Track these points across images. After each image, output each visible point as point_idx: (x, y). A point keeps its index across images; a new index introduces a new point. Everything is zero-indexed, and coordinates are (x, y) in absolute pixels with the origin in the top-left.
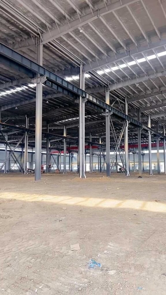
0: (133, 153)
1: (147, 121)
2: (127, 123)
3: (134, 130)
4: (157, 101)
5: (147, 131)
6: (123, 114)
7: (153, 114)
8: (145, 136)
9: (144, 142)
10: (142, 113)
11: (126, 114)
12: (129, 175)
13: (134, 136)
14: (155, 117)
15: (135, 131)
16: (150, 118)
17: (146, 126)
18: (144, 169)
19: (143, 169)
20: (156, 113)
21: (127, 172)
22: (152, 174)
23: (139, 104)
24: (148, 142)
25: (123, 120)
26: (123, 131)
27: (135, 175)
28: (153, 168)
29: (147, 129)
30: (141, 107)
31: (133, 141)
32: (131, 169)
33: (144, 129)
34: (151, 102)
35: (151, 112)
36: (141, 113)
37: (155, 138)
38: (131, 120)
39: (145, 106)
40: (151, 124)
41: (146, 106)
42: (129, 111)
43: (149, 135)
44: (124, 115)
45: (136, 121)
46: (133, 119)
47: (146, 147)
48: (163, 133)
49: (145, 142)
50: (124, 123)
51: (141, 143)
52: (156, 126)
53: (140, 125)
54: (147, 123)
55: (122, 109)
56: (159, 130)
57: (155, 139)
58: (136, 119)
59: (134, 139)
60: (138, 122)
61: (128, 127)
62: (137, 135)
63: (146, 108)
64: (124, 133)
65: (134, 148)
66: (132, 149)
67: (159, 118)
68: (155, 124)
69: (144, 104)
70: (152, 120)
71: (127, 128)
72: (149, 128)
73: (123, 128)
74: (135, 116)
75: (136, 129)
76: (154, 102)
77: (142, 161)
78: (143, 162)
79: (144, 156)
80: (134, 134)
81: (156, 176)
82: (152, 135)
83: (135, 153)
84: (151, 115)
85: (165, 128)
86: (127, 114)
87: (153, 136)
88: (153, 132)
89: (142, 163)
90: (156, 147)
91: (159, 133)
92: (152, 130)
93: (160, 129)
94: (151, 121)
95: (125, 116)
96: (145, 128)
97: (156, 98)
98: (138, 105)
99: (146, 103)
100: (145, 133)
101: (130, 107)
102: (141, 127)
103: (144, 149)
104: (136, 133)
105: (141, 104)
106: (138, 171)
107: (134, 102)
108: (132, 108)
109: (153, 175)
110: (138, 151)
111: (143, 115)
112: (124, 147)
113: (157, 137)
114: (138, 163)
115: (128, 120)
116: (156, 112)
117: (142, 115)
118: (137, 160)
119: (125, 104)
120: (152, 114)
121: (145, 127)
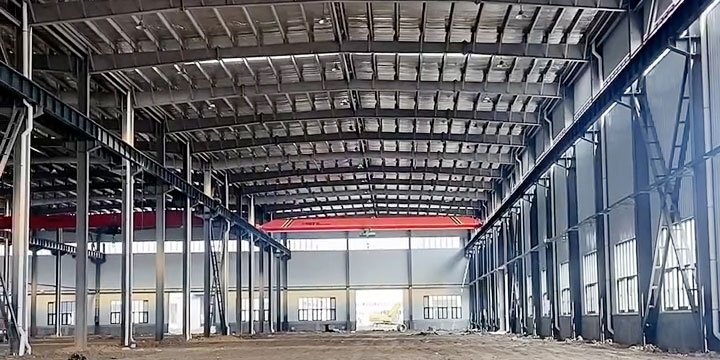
0: (55, 252)
1: (121, 117)
2: (26, 117)
3: (60, 148)
4: (163, 36)
5: (118, 158)
6: (11, 72)
7: (146, 87)
8: (106, 181)
9: (103, 205)
10: (98, 79)
11: (27, 76)
12: (29, 351)
13: (60, 175)
14: (154, 104)
15: (67, 155)
16: (133, 103)
17: (114, 138)
18: (100, 324)
19: (97, 323)
20: (158, 86)
21: (18, 337)
22: (130, 343)
23: (87, 36)
24: (119, 206)
25: (11, 98)
26: (8, 152)
27: (58, 351)
28: (137, 319)
29: (117, 149)
30: (93, 52)
31: (56, 197)
32: (42, 322)
33: (107, 152)
34: (139, 37)
35: (137, 80)
36: (93, 78)
37: (151, 188)
38: (45, 105)
39: (110, 52)
40: (137, 130)
41: (116, 52)
42: (38, 62)
43: (125, 178)
44: (16, 81)
45: (71, 110)
46: (54, 100)
47: (109, 227)
48: (185, 171)
49: (108, 207)
50: (11, 114)
51: (92, 207)
52: (155, 140)
53: (88, 132)
54: (116, 126)
55: (8, 50)
56: (168, 159)
57: (150, 194)
58: (71, 101)
59: (61, 188)
60: (78, 115)
61: (33, 133)
62: (72, 173)
63: (117, 60)
64: (10, 158)
65: (60, 230)
66: (51, 236)
67: (168, 108)
68: (153, 133)
69: (107, 41)
70: (141, 115)
71: (26, 137)
72: (125, 145)
73: (6, 134)
74: (65, 87)
75: (69, 145)
76: (149, 39)
77: (91, 285)
78: (97, 291)
79: (103, 266)
80: (61, 168)
81: (148, 350)
82: (139, 176)
83: (63, 253)
84: (136, 90)
85: (191, 152)
86: (27, 73)
87: (141, 181)
88: (142, 167)
89: (89, 296)
90: (155, 227)
91: (168, 172)
92: (141, 157)
93: (171, 155)
94: (136, 118)
95: (21, 85)
96: (111, 145)
97: (160, 21)
98: (80, 41)
99: (117, 39)
100: (110, 165)
101: (42, 44)
102: (93, 140)
103: (104, 236)
104: (69, 162)
105: (93, 37)
106: (72, 330)
107: (60, 23)
108: (51, 52)
109: (133, 346)
110: (75, 245)
111: (103, 89)
112: (8, 222)
113: (159, 188)
114: (73, 297)
115: (33, 105)
116: (157, 80)
117: (100, 89)
118: (69, 281)
119: (20, 30)
120: (140, 87)
121: (111, 140)
